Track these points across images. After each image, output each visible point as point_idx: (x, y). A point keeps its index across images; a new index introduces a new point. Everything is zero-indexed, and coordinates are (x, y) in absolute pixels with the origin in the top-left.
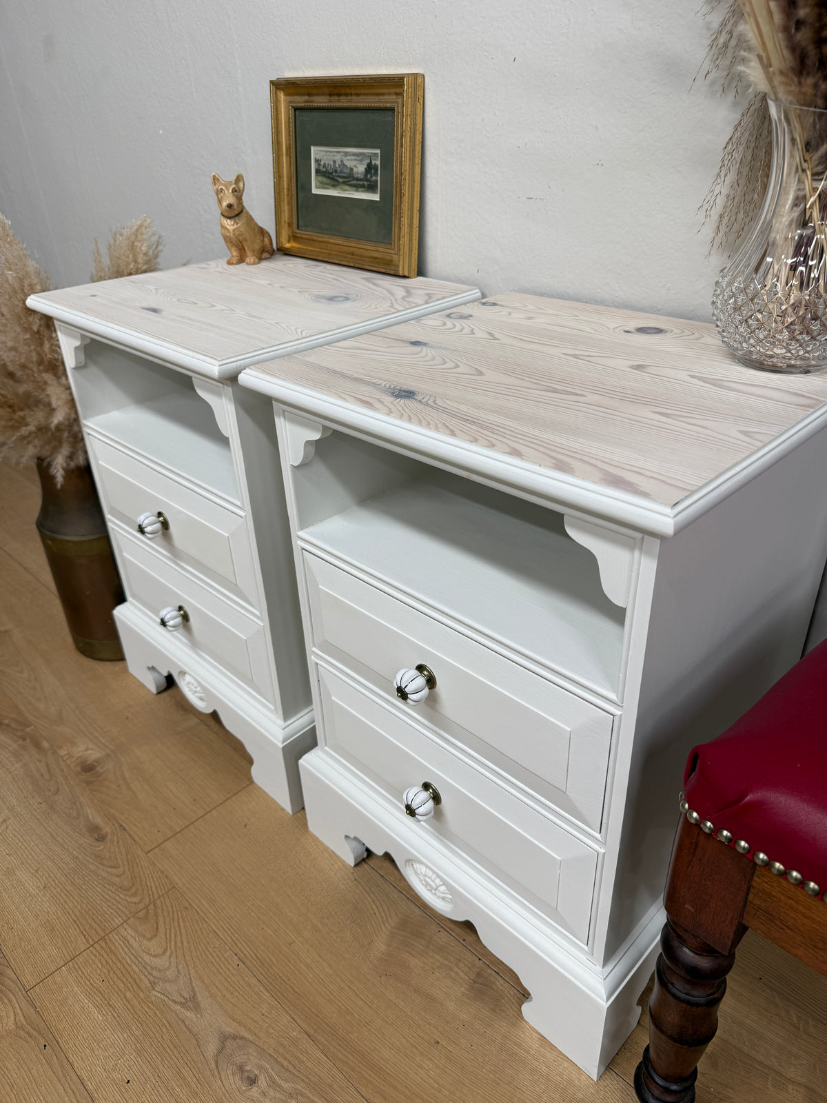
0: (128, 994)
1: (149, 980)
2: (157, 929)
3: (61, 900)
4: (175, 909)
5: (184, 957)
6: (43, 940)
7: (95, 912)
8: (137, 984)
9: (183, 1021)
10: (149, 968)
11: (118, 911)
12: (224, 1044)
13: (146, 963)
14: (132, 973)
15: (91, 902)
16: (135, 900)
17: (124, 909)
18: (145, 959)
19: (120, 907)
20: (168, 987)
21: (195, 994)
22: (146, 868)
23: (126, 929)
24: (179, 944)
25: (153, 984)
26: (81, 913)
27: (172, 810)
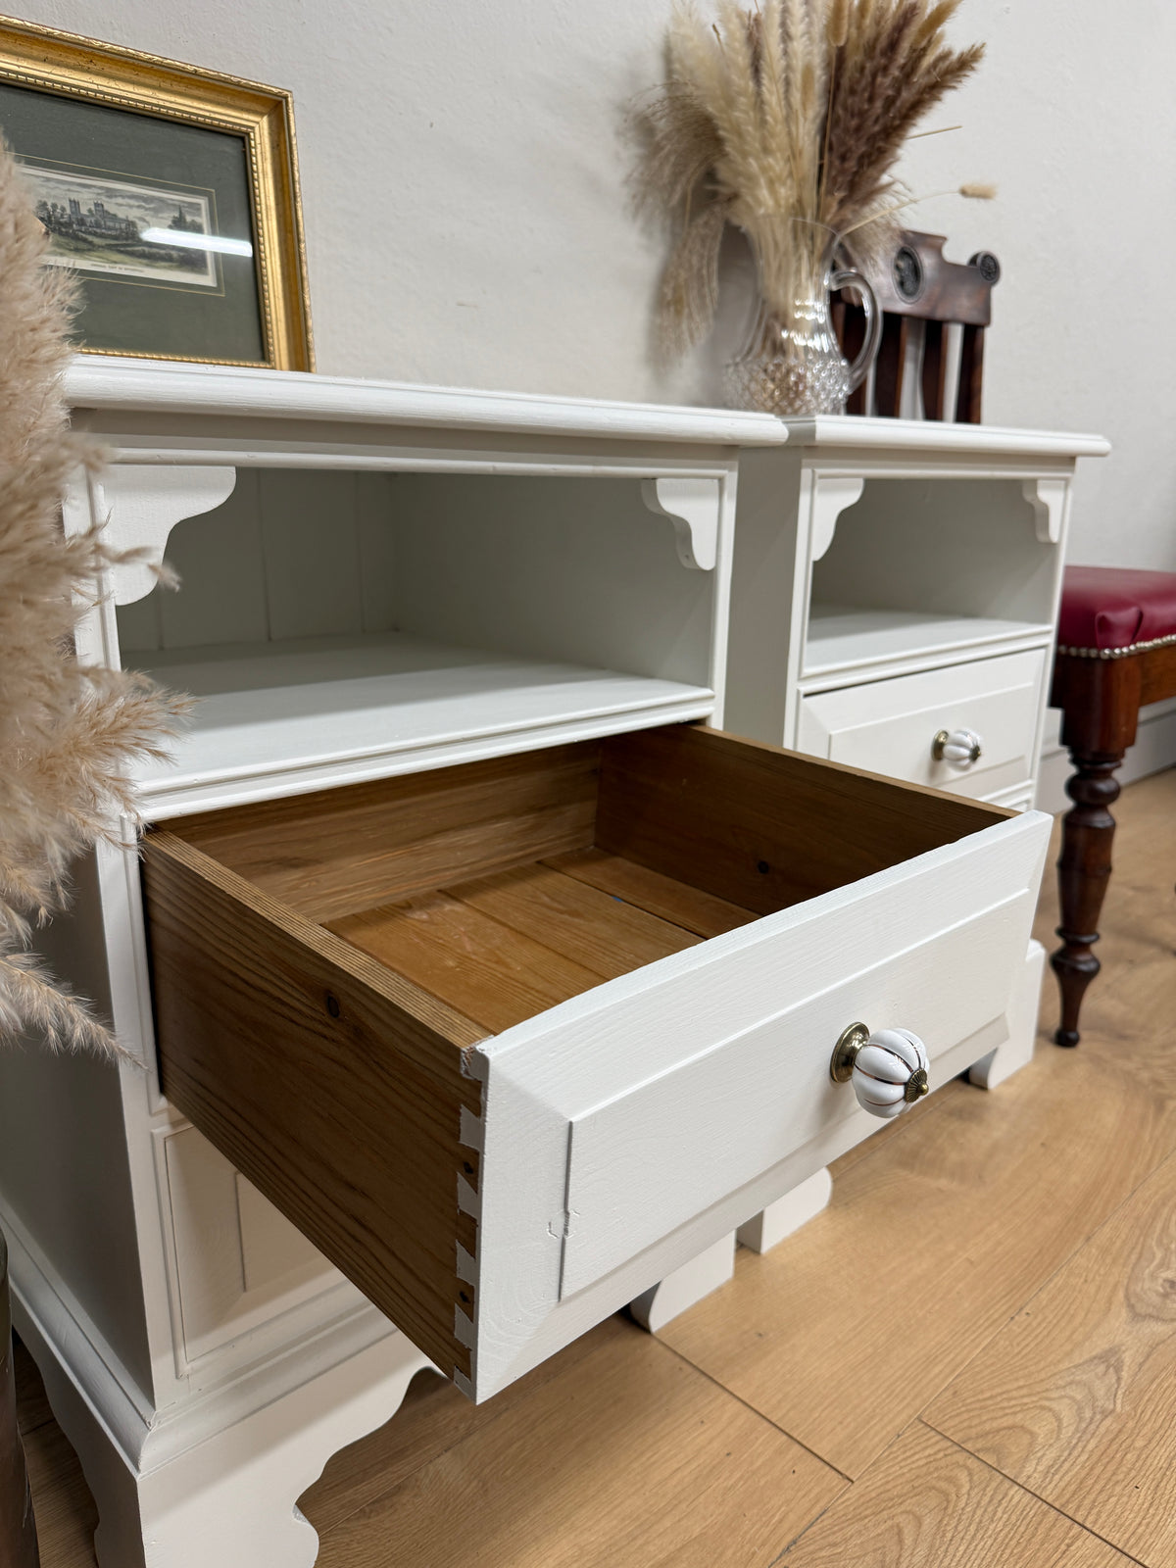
0: (1140, 1443)
1: (1102, 1421)
2: (1009, 1428)
4: (963, 1409)
5: (1042, 1381)
7: (1014, 1543)
8: (1117, 1436)
9: (1141, 1365)
10: (1084, 1425)
11: (995, 1501)
12: (1146, 1315)
13: (1077, 1430)
14: (1102, 1448)
15: (994, 1556)
16: (963, 1477)
17: (989, 1492)
18: (1070, 1434)
19: (986, 1499)
20: (1102, 1392)
21: (1095, 1358)
22: (889, 1475)
23: (1029, 1477)
24: (1024, 1391)
25: (1105, 1414)
27: (732, 1457)
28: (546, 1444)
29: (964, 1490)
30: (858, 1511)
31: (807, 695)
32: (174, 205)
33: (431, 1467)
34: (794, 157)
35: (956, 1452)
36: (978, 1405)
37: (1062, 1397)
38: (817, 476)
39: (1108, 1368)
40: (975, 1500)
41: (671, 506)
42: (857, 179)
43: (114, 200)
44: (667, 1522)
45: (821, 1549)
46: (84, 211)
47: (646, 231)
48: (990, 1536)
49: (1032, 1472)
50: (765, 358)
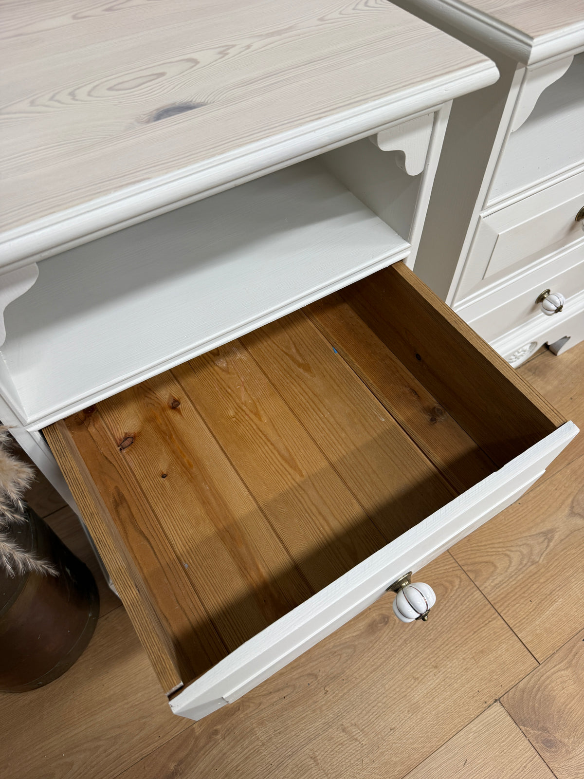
0: (542, 581)
1: (530, 566)
2: (486, 562)
3: (452, 648)
4: (470, 549)
5: (511, 541)
6: (492, 659)
7: (467, 616)
8: (534, 575)
9: (562, 540)
10: (521, 567)
11: (466, 596)
12: (577, 513)
13: (516, 569)
14: (525, 579)
16: (457, 582)
17: (466, 591)
18: (512, 570)
19: (463, 594)
20: (536, 552)
21: (541, 533)
22: (425, 575)
23: (486, 587)
24: (501, 545)
25: (533, 563)
26: (467, 628)
29: (455, 588)
31: (486, 217)
35: (459, 569)
36: (477, 548)
37: (516, 551)
39: (545, 539)
40: (458, 594)
41: (389, 146)
45: (387, 603)
48: (458, 611)
49: (488, 586)
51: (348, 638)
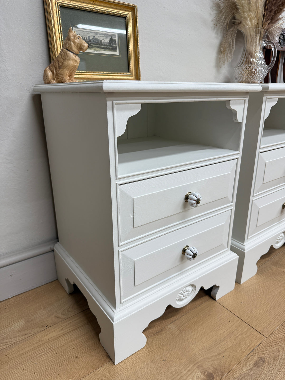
27: (237, 330)
28: (194, 323)
30: (268, 344)
31: (261, 153)
32: (110, 35)
33: (168, 326)
34: (257, 12)
38: (267, 98)
41: (233, 107)
42: (274, 17)
43: (97, 35)
44: (223, 343)
45: (260, 352)
46: (91, 38)
47: (217, 33)
50: (246, 65)
51: (245, 371)
